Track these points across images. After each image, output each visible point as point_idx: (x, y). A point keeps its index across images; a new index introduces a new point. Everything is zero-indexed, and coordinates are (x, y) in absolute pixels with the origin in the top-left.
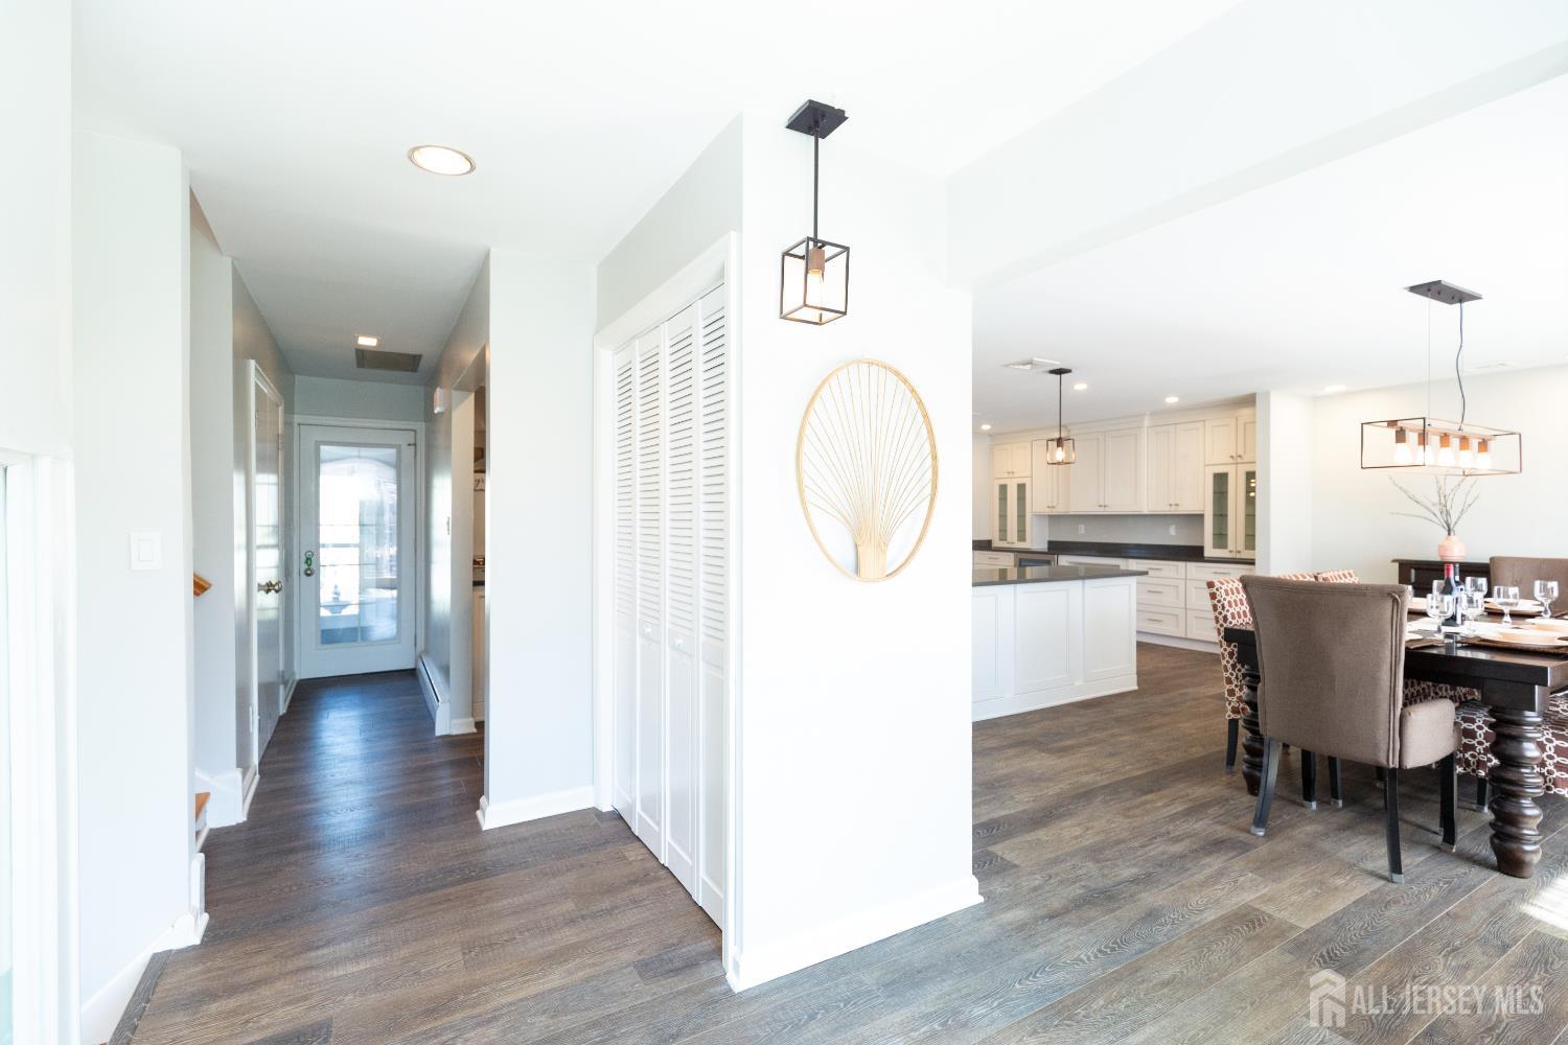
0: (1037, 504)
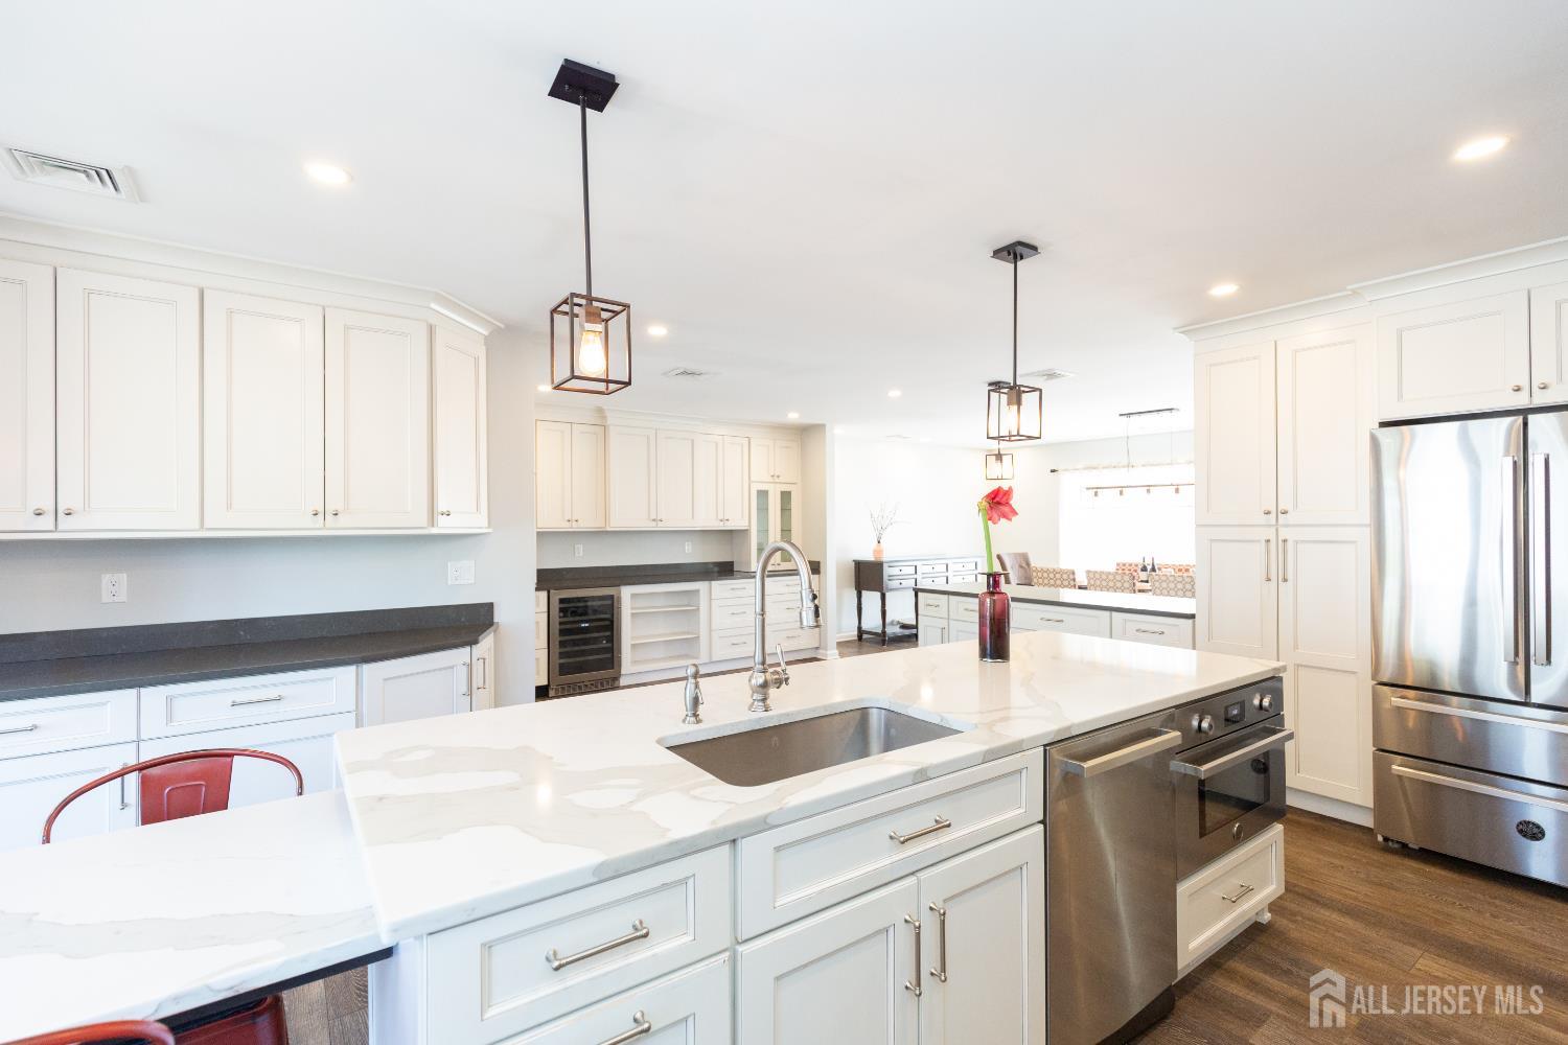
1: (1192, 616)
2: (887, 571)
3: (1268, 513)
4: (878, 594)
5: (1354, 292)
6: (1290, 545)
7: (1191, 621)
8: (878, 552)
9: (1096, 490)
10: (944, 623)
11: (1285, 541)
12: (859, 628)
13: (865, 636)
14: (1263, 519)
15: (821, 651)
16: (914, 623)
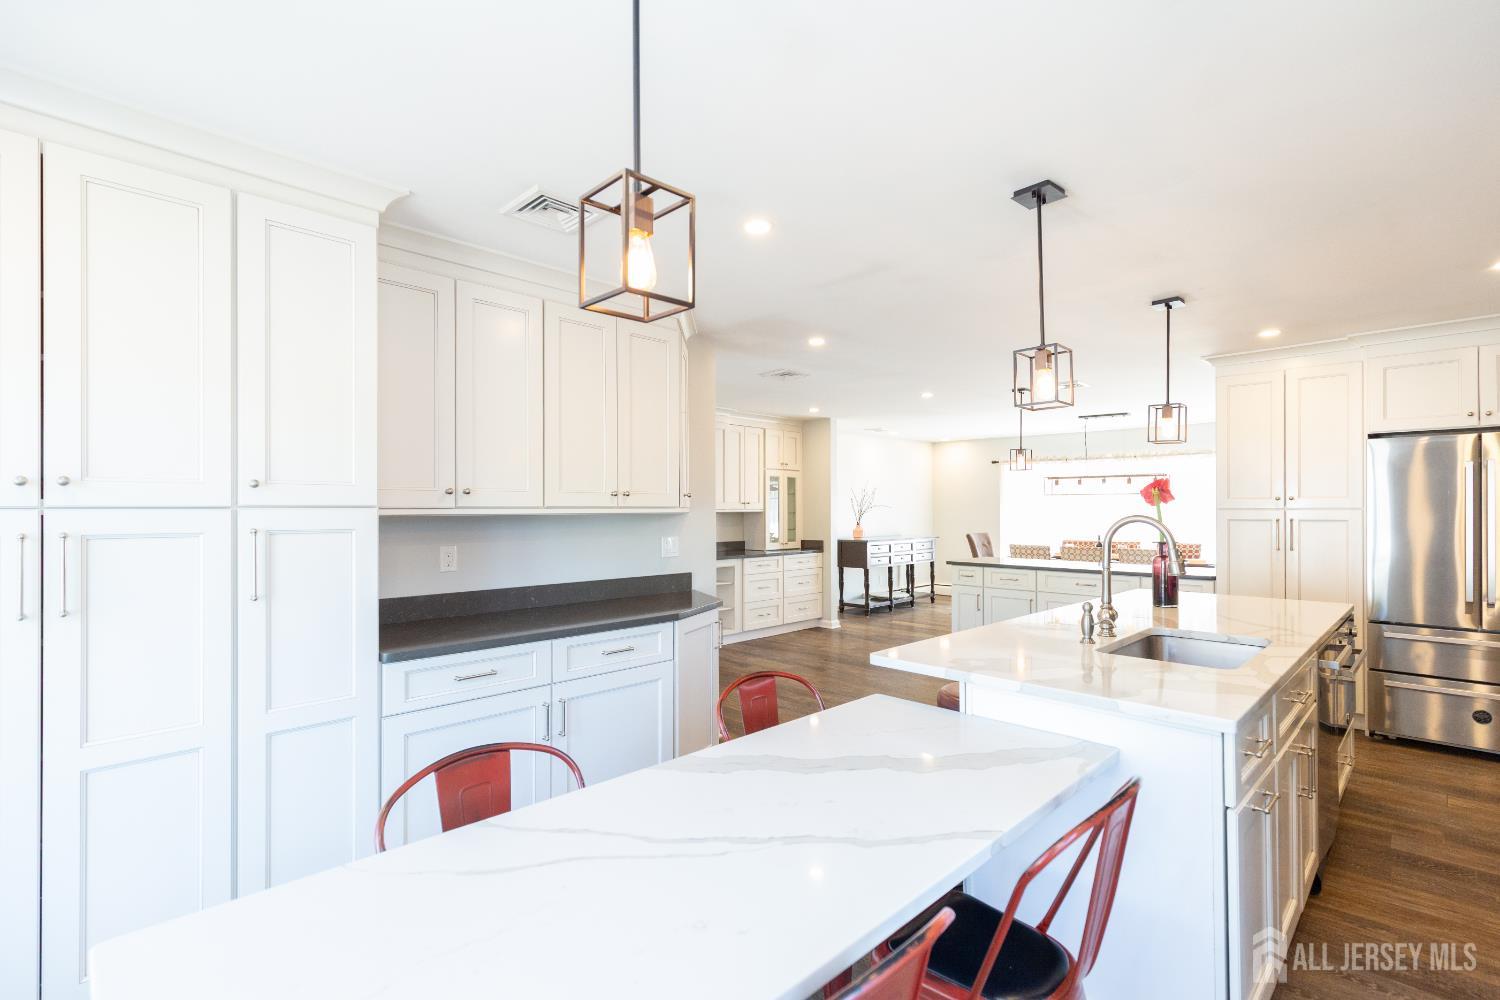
1: (1214, 579)
2: (870, 549)
3: (1278, 499)
4: (862, 570)
5: (1350, 338)
6: (1295, 524)
7: (1211, 583)
8: (858, 531)
9: (1057, 480)
10: (980, 592)
11: (1291, 520)
12: (841, 601)
13: (846, 608)
14: (1272, 504)
15: (823, 621)
16: (888, 596)
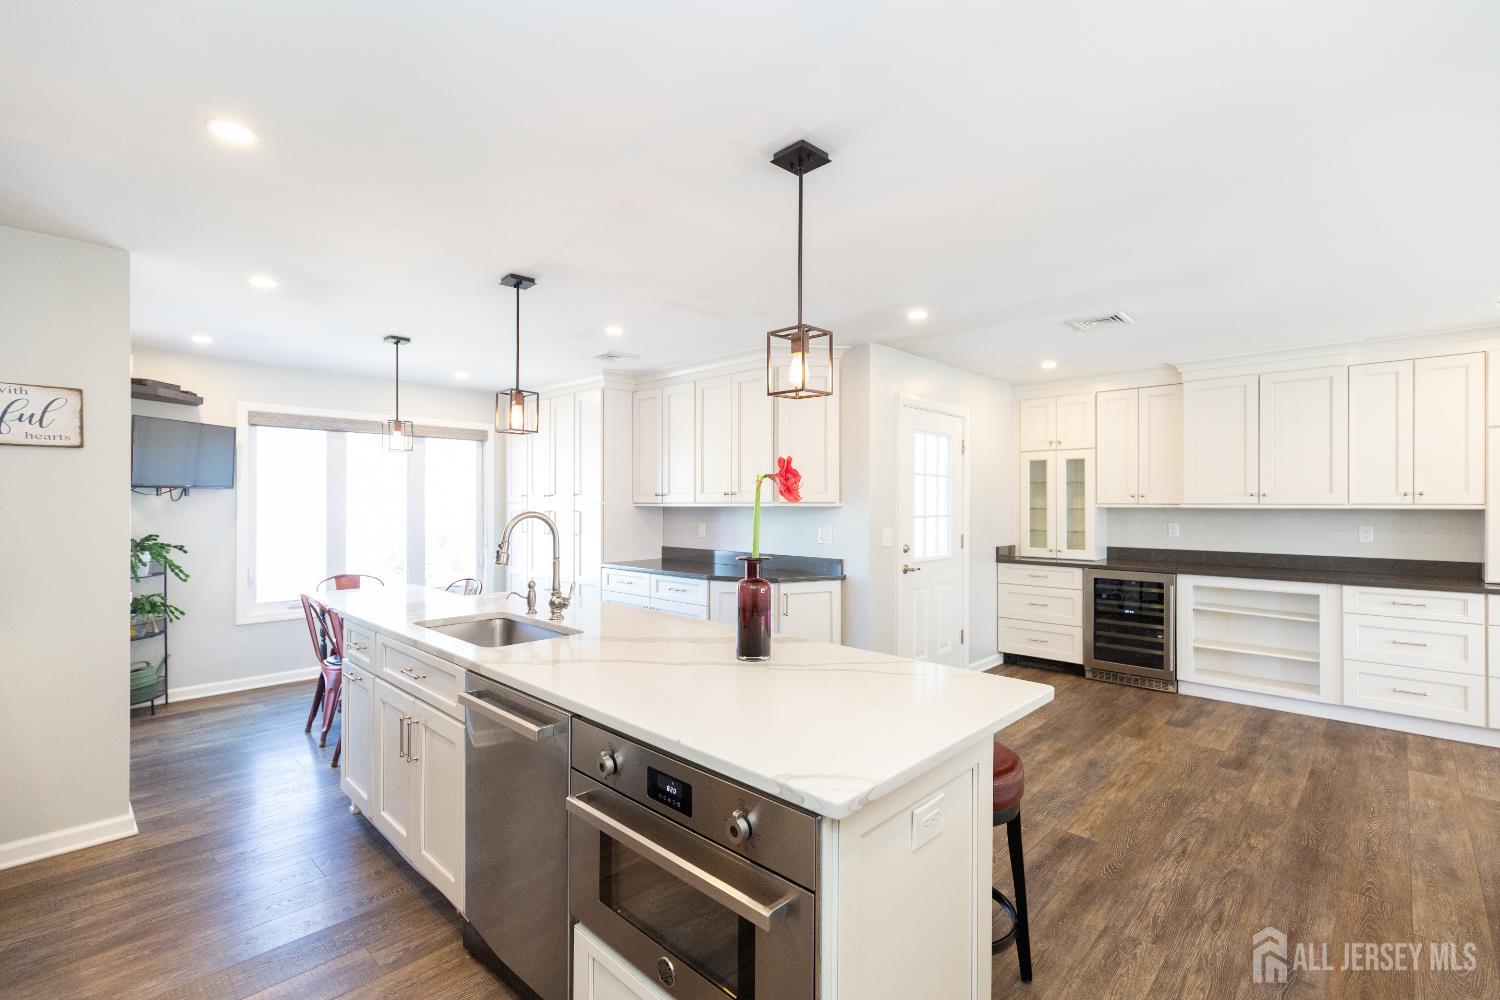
0: (1107, 487)
